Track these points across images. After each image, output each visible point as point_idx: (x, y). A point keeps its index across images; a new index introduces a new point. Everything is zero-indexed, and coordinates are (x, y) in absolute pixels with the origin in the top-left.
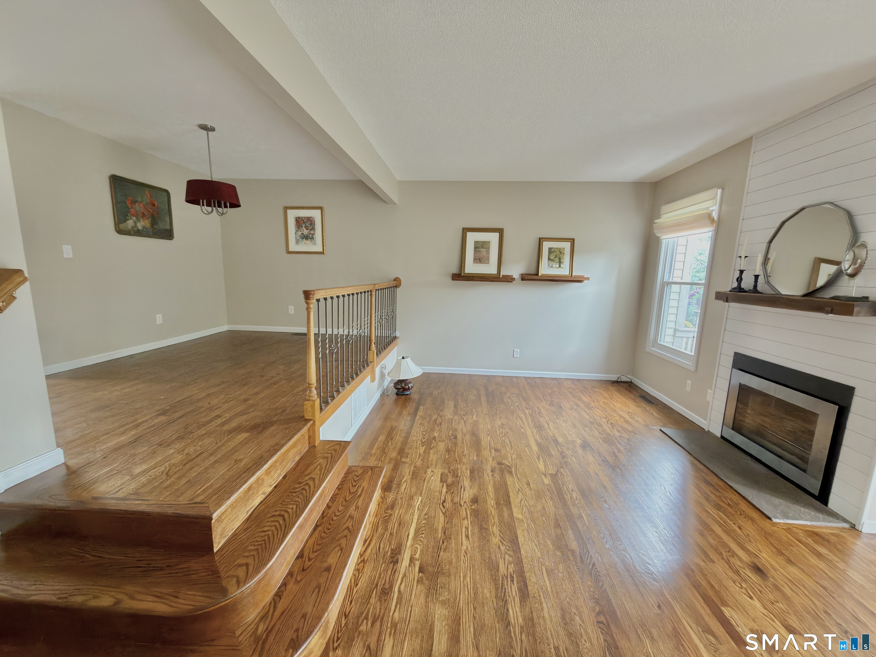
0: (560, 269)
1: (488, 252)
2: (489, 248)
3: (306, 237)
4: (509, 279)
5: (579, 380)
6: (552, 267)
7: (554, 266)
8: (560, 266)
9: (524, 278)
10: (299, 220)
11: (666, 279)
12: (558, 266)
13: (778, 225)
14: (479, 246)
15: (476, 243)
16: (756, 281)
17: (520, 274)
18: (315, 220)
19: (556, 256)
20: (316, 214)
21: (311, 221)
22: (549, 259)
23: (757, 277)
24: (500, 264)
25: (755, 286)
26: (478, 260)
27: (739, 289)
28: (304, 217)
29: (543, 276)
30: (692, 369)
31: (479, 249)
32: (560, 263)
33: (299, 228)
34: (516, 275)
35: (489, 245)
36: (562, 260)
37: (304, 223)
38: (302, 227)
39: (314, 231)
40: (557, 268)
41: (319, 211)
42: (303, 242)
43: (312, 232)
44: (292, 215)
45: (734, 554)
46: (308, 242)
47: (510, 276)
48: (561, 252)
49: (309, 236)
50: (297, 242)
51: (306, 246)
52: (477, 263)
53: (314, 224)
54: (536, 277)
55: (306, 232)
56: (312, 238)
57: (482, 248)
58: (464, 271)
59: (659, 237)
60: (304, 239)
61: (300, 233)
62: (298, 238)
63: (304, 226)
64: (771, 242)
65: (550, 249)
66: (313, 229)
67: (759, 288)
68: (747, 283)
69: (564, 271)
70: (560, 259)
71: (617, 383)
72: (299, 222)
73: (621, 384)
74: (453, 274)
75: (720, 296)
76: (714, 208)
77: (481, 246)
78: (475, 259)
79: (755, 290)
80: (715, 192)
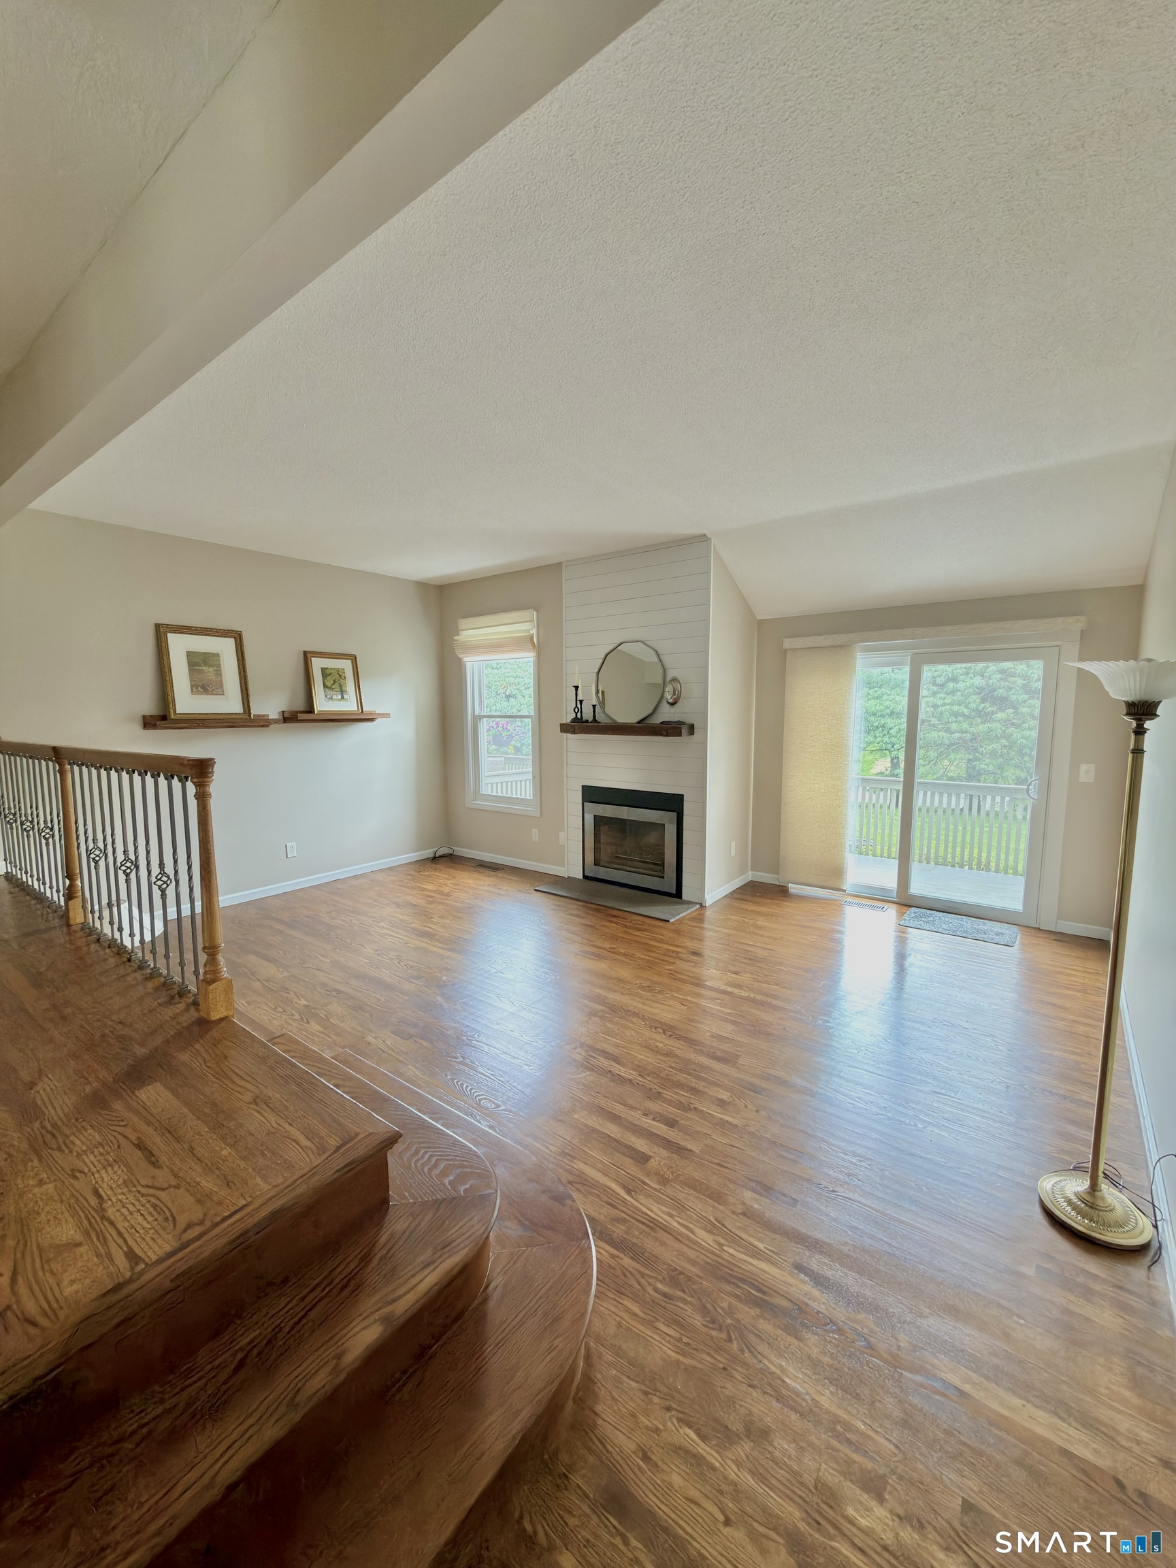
0: (343, 702)
1: (218, 672)
2: (219, 666)
4: (262, 723)
5: (391, 869)
6: (332, 699)
7: (334, 697)
8: (343, 698)
9: (289, 718)
11: (477, 713)
12: (340, 697)
13: (603, 656)
14: (197, 661)
15: (189, 654)
16: (594, 712)
17: (279, 712)
19: (335, 682)
22: (325, 686)
23: (594, 706)
24: (248, 695)
25: (593, 716)
26: (201, 686)
27: (574, 720)
29: (321, 713)
30: (539, 815)
31: (200, 668)
32: (342, 692)
34: (273, 715)
35: (219, 661)
36: (344, 688)
40: (338, 700)
45: (677, 953)
47: (263, 716)
48: (340, 674)
52: (199, 693)
54: (310, 716)
57: (205, 665)
58: (175, 711)
59: (460, 659)
64: (598, 673)
65: (323, 670)
67: (596, 718)
68: (587, 714)
69: (348, 705)
70: (341, 686)
71: (435, 859)
73: (443, 859)
74: (144, 717)
75: (565, 728)
76: (534, 631)
77: (202, 661)
78: (194, 686)
79: (594, 720)
80: (531, 614)
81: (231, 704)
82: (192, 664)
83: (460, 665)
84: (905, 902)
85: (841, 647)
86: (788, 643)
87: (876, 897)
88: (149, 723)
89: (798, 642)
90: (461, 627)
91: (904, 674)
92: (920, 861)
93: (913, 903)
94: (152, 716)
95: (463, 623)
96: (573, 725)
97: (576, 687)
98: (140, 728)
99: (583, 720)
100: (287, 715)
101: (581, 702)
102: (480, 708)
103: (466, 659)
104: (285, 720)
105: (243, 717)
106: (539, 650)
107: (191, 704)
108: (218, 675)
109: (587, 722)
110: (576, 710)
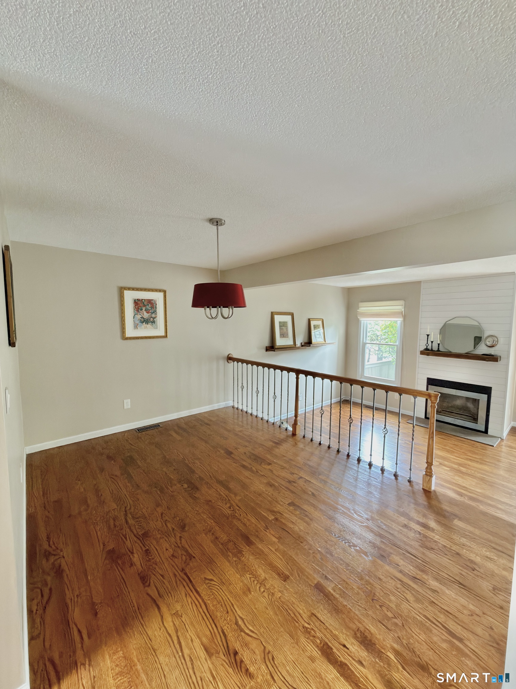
0: (320, 338)
3: (145, 321)
10: (139, 302)
11: (365, 342)
13: (444, 322)
16: (439, 346)
18: (157, 303)
20: (158, 297)
21: (152, 304)
22: (315, 332)
23: (439, 344)
24: (295, 337)
25: (438, 349)
27: (427, 349)
28: (145, 300)
31: (282, 328)
33: (138, 311)
35: (287, 325)
37: (145, 306)
38: (142, 310)
39: (156, 314)
40: (318, 337)
41: (161, 295)
42: (143, 326)
43: (153, 316)
44: (130, 297)
46: (149, 326)
49: (150, 319)
50: (136, 327)
51: (146, 331)
52: (282, 337)
53: (156, 308)
55: (146, 315)
56: (154, 322)
58: (276, 345)
59: (359, 319)
60: (144, 323)
61: (139, 317)
62: (137, 322)
63: (144, 309)
64: (440, 329)
66: (155, 312)
67: (440, 349)
69: (321, 340)
72: (138, 304)
74: (266, 347)
75: (422, 353)
76: (403, 310)
77: (283, 325)
78: (281, 335)
79: (438, 350)
80: (402, 302)
81: (290, 342)
82: (280, 326)
83: (358, 322)
88: (267, 349)
90: (359, 306)
94: (268, 347)
95: (361, 304)
96: (427, 352)
97: (428, 335)
98: (265, 351)
99: (432, 350)
100: (303, 344)
101: (432, 342)
102: (366, 340)
103: (361, 319)
104: (302, 346)
105: (293, 346)
106: (405, 317)
107: (280, 342)
108: (287, 330)
109: (434, 351)
110: (427, 345)
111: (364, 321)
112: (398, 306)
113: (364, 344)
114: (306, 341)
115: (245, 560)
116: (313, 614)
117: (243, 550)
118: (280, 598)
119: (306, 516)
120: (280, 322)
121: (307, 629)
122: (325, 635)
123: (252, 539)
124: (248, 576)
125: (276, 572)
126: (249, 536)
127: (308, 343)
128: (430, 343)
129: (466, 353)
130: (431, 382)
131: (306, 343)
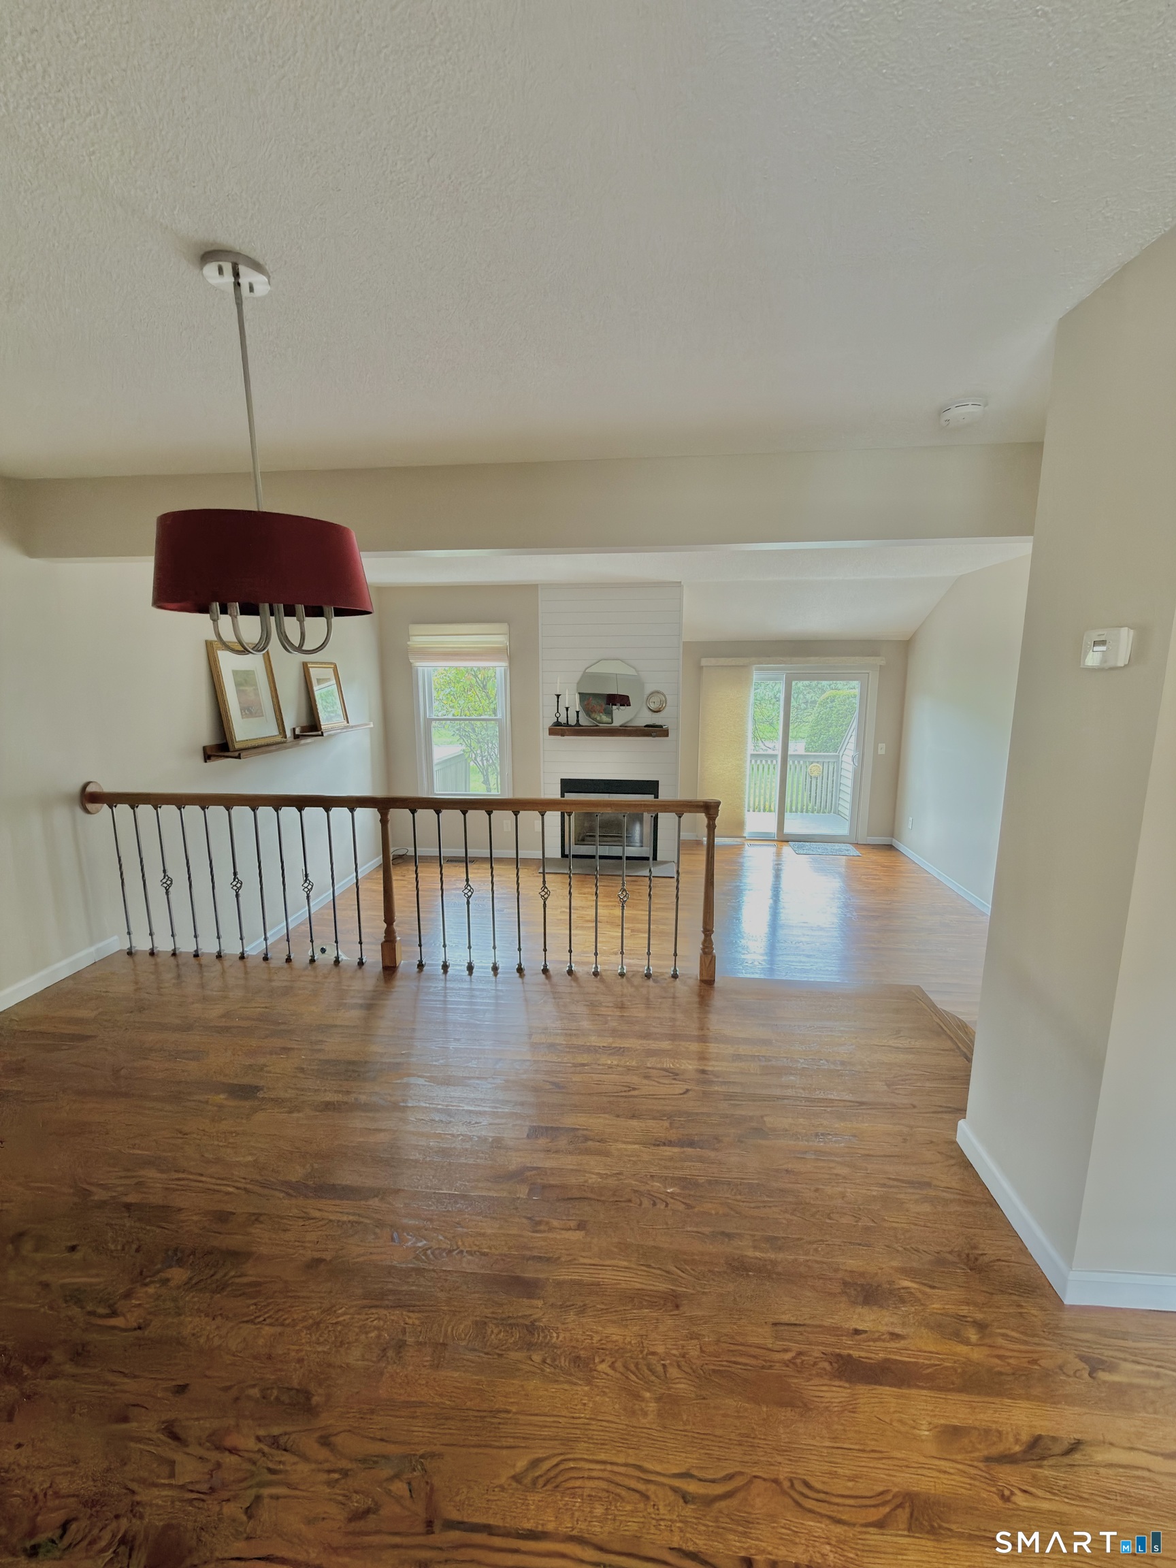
0: (335, 714)
1: (256, 692)
2: (256, 684)
7: (329, 709)
8: (334, 709)
9: (299, 735)
11: (431, 716)
12: (332, 709)
14: (240, 681)
16: (578, 716)
17: (291, 730)
22: (322, 699)
23: (578, 712)
24: (281, 714)
25: (578, 721)
26: (247, 709)
27: (558, 724)
29: (324, 727)
31: (244, 689)
32: (333, 704)
35: (255, 679)
40: (332, 712)
52: (247, 716)
57: (247, 684)
58: (235, 738)
59: (411, 663)
65: (318, 681)
67: (581, 723)
69: (338, 717)
74: (204, 748)
75: (550, 731)
76: (507, 643)
77: (243, 679)
78: (243, 709)
79: (578, 724)
80: (504, 627)
81: (269, 730)
82: (238, 684)
83: (410, 670)
84: (785, 839)
85: (743, 666)
86: (704, 662)
87: (764, 838)
88: (209, 754)
89: (713, 661)
90: (411, 633)
91: (781, 686)
92: (791, 811)
93: (790, 838)
94: (211, 747)
95: (414, 629)
96: (559, 729)
97: (558, 696)
98: (202, 760)
99: (567, 724)
100: (298, 732)
101: (567, 709)
102: (431, 711)
103: (418, 664)
104: (296, 737)
105: (279, 739)
106: (511, 660)
107: (243, 730)
108: (257, 694)
109: (571, 726)
110: (558, 715)
111: (423, 667)
112: (495, 636)
113: (429, 722)
114: (304, 722)
115: (561, 1336)
116: (775, 1324)
117: (535, 1317)
118: (702, 1351)
119: (586, 1139)
120: (235, 673)
121: (794, 1364)
122: (822, 1344)
123: (530, 1272)
124: (603, 1367)
125: (645, 1303)
126: (518, 1273)
127: (312, 727)
128: (563, 711)
129: (646, 726)
130: (569, 785)
131: (304, 729)
